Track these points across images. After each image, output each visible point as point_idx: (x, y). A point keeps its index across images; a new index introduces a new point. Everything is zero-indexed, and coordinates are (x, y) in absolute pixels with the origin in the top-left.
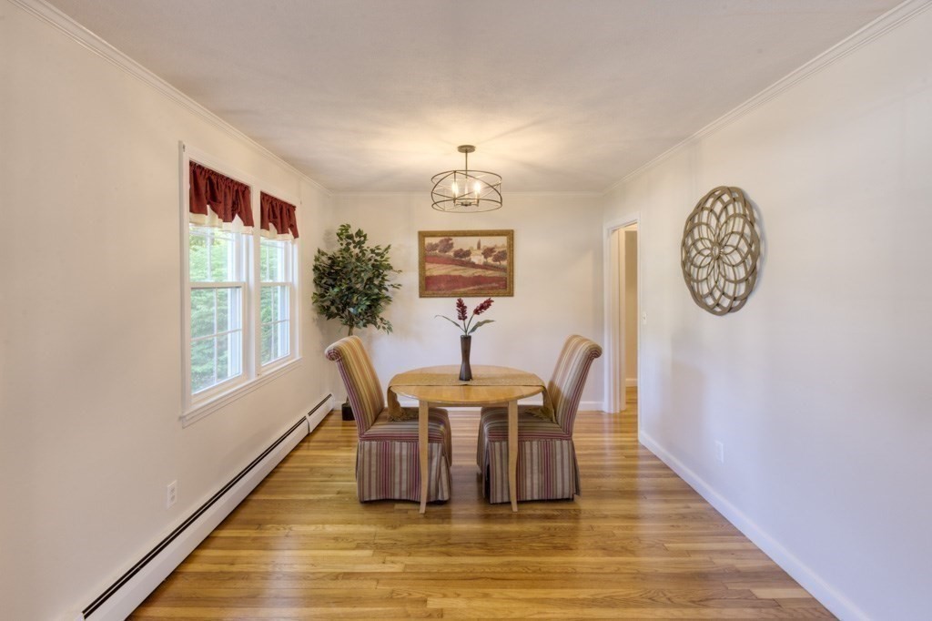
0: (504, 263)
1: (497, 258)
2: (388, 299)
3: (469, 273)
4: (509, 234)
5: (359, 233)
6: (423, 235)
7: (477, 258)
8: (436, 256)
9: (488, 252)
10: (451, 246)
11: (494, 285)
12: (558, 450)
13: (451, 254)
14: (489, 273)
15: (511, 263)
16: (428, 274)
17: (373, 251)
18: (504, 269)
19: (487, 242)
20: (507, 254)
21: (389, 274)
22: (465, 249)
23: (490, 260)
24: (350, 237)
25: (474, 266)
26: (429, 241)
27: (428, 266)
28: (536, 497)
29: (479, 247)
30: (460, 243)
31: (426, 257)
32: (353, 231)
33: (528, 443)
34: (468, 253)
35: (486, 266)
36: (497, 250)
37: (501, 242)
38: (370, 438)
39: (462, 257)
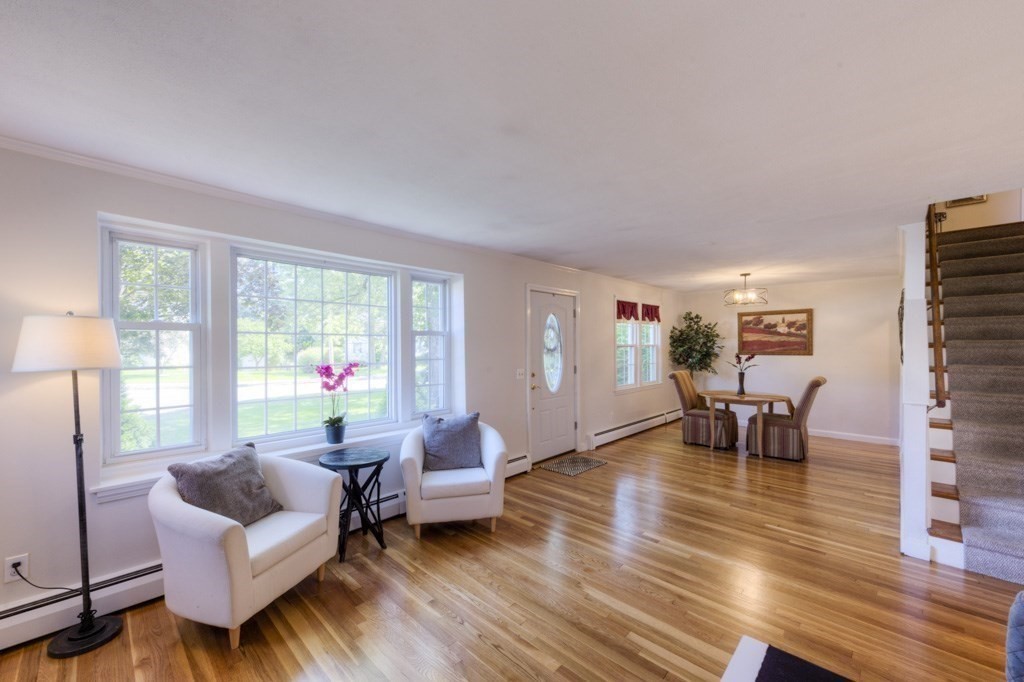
0: (805, 332)
1: (798, 329)
2: (717, 355)
3: (776, 339)
4: (809, 312)
5: (697, 317)
6: (741, 315)
7: (782, 329)
8: (750, 328)
9: (791, 325)
10: (762, 321)
11: (796, 347)
12: (791, 434)
13: (762, 326)
14: (792, 339)
15: (811, 332)
16: (744, 340)
17: (706, 326)
18: (804, 336)
19: (790, 318)
20: (808, 325)
21: (719, 342)
22: (773, 323)
23: (793, 330)
24: (692, 319)
25: (779, 334)
26: (745, 318)
27: (745, 335)
28: (776, 456)
29: (783, 321)
30: (768, 319)
31: (743, 328)
32: (693, 315)
33: (771, 428)
34: (775, 326)
35: (789, 334)
36: (798, 323)
37: (802, 318)
38: (688, 415)
39: (770, 329)
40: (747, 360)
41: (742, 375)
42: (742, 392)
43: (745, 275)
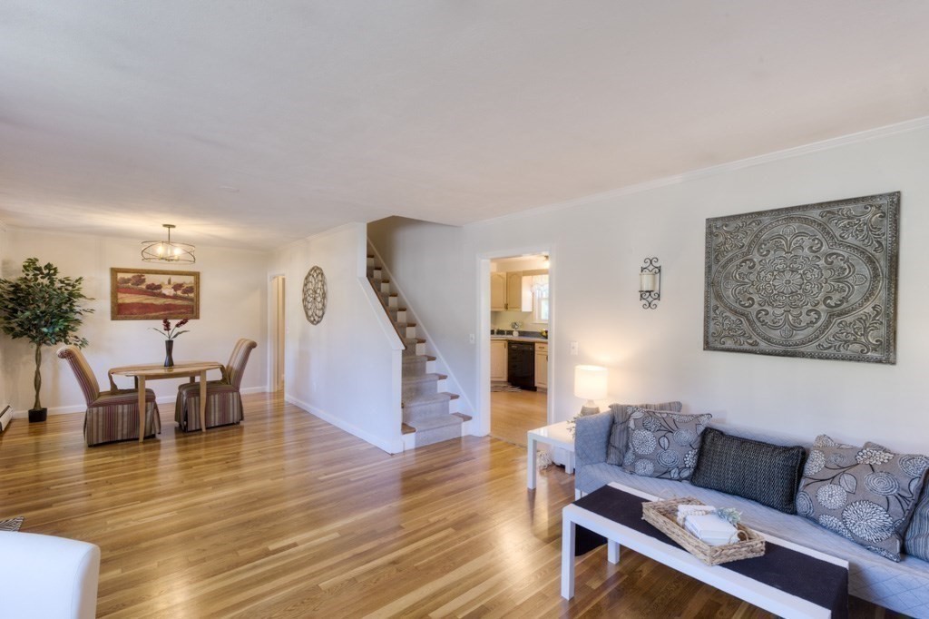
0: (192, 295)
1: (185, 292)
2: (78, 322)
3: (160, 301)
4: (197, 275)
5: (48, 266)
6: (114, 271)
7: (168, 291)
8: (129, 288)
9: (177, 287)
10: (144, 281)
11: (182, 310)
13: (144, 286)
14: (179, 302)
15: (198, 295)
16: (120, 301)
17: (62, 282)
18: (191, 300)
19: (176, 279)
20: (194, 289)
21: (79, 304)
22: (157, 284)
23: (179, 293)
24: (39, 269)
25: (165, 296)
26: (120, 276)
27: (120, 295)
28: (217, 424)
29: (169, 283)
30: (150, 279)
31: (117, 288)
32: (41, 264)
33: (212, 397)
34: (159, 287)
35: (175, 297)
36: (185, 286)
37: (189, 280)
39: (154, 290)
40: (177, 326)
41: (170, 344)
42: (170, 363)
43: (169, 226)
